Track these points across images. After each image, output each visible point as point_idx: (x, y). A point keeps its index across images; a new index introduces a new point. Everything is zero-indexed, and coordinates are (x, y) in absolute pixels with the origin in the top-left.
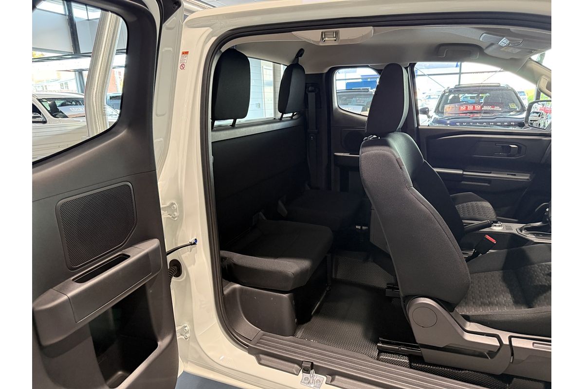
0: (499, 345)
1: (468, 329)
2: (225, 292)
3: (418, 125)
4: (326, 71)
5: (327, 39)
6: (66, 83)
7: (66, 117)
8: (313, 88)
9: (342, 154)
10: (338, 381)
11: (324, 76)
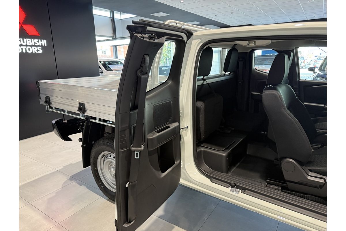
0: (324, 182)
1: (310, 174)
2: (197, 151)
3: (299, 79)
4: (249, 51)
5: (250, 45)
6: (105, 51)
7: (112, 70)
8: (242, 59)
9: (256, 93)
10: (247, 192)
11: (248, 53)
